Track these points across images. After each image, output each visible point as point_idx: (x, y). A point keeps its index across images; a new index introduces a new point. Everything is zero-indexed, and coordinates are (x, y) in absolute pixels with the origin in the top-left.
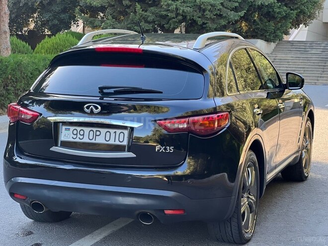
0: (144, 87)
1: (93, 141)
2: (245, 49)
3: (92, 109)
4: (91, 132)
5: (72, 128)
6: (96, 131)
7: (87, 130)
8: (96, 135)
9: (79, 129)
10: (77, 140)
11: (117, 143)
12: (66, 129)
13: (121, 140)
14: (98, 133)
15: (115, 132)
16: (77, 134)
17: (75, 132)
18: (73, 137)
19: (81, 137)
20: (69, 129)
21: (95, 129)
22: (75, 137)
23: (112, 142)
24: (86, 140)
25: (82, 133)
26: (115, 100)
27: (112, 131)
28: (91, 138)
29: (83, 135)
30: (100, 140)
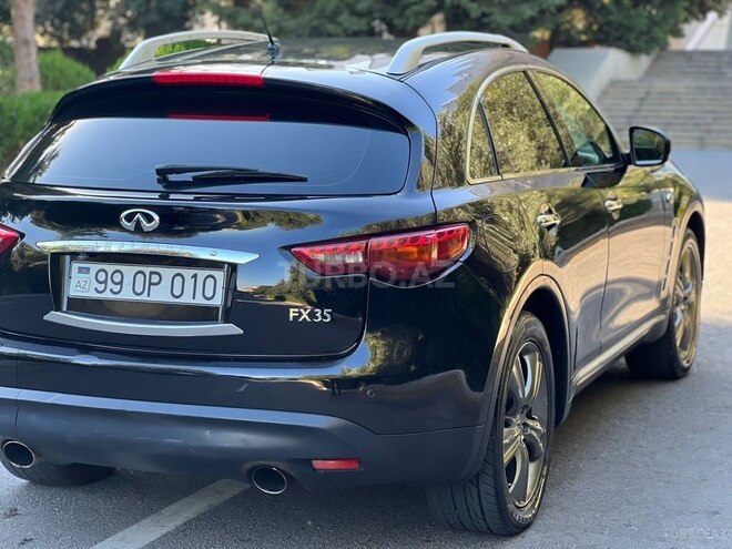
0: (263, 168)
1: (144, 298)
2: (525, 72)
3: (138, 222)
4: (140, 276)
5: (94, 267)
6: (151, 273)
7: (129, 270)
8: (150, 284)
9: (110, 268)
10: (107, 295)
11: (200, 301)
12: (80, 270)
13: (209, 294)
14: (155, 279)
15: (195, 276)
16: (105, 282)
17: (102, 277)
18: (96, 289)
19: (117, 288)
20: (88, 270)
21: (147, 269)
22: (101, 287)
23: (187, 299)
24: (127, 295)
25: (117, 278)
26: (196, 199)
27: (188, 273)
28: (139, 290)
29: (121, 283)
30: (161, 295)
